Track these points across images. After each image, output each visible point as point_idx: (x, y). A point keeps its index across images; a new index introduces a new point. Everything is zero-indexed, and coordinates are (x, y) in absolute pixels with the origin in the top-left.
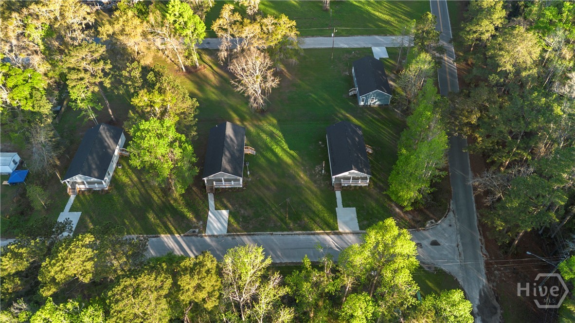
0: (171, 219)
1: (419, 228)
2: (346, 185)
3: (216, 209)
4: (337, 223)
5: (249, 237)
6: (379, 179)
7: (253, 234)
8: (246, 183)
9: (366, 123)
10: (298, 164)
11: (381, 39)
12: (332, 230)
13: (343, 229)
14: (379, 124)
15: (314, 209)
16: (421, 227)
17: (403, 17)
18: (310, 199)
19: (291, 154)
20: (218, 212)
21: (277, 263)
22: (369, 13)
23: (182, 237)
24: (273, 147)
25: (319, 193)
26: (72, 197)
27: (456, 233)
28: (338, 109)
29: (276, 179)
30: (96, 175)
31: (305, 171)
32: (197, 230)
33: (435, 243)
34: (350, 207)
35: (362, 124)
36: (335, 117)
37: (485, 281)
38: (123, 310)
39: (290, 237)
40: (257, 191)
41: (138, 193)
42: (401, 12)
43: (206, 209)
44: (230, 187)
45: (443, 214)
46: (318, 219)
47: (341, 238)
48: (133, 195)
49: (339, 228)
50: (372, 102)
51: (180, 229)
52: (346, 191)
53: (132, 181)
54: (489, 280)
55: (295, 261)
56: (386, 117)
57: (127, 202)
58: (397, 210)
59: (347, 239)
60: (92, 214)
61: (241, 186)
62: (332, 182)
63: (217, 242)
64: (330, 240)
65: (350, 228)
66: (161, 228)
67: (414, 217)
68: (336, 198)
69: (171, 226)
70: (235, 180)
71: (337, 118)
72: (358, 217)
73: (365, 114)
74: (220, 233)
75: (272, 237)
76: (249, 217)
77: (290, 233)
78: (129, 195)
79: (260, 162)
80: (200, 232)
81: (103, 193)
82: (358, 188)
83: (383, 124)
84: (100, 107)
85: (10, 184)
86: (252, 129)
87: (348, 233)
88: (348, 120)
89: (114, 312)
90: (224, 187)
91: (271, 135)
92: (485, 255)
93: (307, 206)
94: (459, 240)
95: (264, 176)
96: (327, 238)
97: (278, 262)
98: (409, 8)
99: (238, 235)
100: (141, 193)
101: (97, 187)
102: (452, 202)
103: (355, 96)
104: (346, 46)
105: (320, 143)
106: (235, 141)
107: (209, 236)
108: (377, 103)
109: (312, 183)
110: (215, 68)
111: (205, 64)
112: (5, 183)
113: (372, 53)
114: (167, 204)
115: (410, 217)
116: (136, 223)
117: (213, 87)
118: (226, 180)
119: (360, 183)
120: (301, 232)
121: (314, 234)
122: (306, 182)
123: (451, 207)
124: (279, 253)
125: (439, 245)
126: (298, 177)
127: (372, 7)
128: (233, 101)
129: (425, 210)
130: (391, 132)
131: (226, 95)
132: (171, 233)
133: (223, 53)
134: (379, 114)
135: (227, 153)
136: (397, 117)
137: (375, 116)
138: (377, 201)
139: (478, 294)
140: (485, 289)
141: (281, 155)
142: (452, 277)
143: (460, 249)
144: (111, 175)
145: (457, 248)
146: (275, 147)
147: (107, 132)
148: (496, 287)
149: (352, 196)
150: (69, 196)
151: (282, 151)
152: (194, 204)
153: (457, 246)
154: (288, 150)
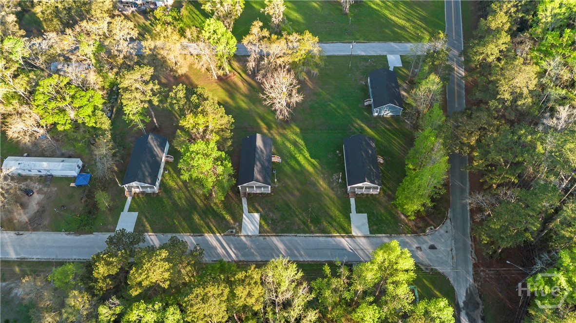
0: (212, 220)
1: (420, 233)
2: (359, 193)
3: (249, 212)
4: (351, 228)
5: (277, 238)
6: (388, 188)
7: (281, 236)
8: (273, 189)
9: (379, 133)
10: (318, 172)
11: (396, 46)
12: (347, 233)
13: (356, 233)
14: (391, 134)
15: (331, 214)
16: (422, 233)
17: (418, 22)
18: (328, 205)
19: (312, 163)
20: (251, 215)
21: (300, 261)
22: (386, 18)
23: (222, 236)
24: (296, 156)
25: (336, 199)
26: (129, 199)
27: (451, 239)
28: (354, 119)
29: (299, 186)
30: (149, 181)
31: (324, 179)
32: (234, 231)
33: (432, 247)
34: (362, 213)
35: (376, 134)
36: (351, 127)
37: (471, 281)
38: (197, 312)
39: (311, 238)
40: (283, 197)
41: (184, 196)
42: (417, 16)
43: (240, 211)
44: (260, 192)
45: (441, 222)
46: (334, 224)
47: (354, 241)
48: (180, 198)
49: (352, 231)
50: (385, 113)
51: (221, 230)
52: (359, 198)
53: (177, 185)
54: (475, 280)
55: (315, 260)
56: (397, 127)
57: (175, 204)
58: (403, 217)
59: (359, 241)
60: (147, 214)
61: (270, 192)
62: (347, 190)
63: (252, 241)
64: (345, 242)
65: (362, 232)
66: (205, 228)
67: (416, 223)
68: (350, 205)
69: (212, 226)
70: (264, 187)
71: (353, 128)
72: (369, 222)
73: (378, 124)
74: (254, 234)
75: (296, 238)
76: (276, 219)
77: (311, 235)
78: (176, 198)
79: (285, 169)
80: (237, 232)
81: (155, 196)
82: (369, 196)
83: (394, 135)
84: (148, 120)
85: (77, 186)
86: (278, 138)
87: (360, 237)
88: (363, 130)
89: (190, 313)
90: (255, 192)
91: (295, 144)
92: (474, 258)
93: (326, 211)
94: (453, 245)
95: (289, 183)
96: (342, 240)
97: (302, 260)
98: (424, 12)
99: (268, 236)
100: (186, 197)
101: (149, 190)
102: (450, 210)
103: (370, 105)
104: (363, 54)
105: (338, 152)
106: (265, 152)
107: (245, 236)
108: (389, 114)
109: (331, 191)
110: (243, 75)
111: (234, 71)
112: (72, 185)
113: (387, 61)
114: (209, 207)
115: (413, 223)
116: (183, 223)
117: (242, 94)
118: (257, 187)
119: (372, 192)
120: (320, 234)
121: (331, 237)
122: (325, 189)
123: (449, 215)
124: (302, 253)
125: (436, 249)
126: (318, 185)
127: (389, 10)
128: (260, 110)
129: (427, 218)
130: (401, 142)
131: (254, 104)
132: (213, 233)
133: (251, 64)
134: (390, 125)
135: (258, 163)
136: (407, 128)
137: (387, 127)
138: (385, 208)
139: (465, 292)
140: (471, 288)
141: (303, 163)
142: (445, 277)
143: (453, 253)
144: (160, 179)
145: (450, 252)
146: (298, 155)
147: (155, 141)
148: (480, 286)
149: (365, 203)
150: (126, 198)
151: (305, 160)
152: (231, 207)
153: (451, 250)
154: (310, 158)
